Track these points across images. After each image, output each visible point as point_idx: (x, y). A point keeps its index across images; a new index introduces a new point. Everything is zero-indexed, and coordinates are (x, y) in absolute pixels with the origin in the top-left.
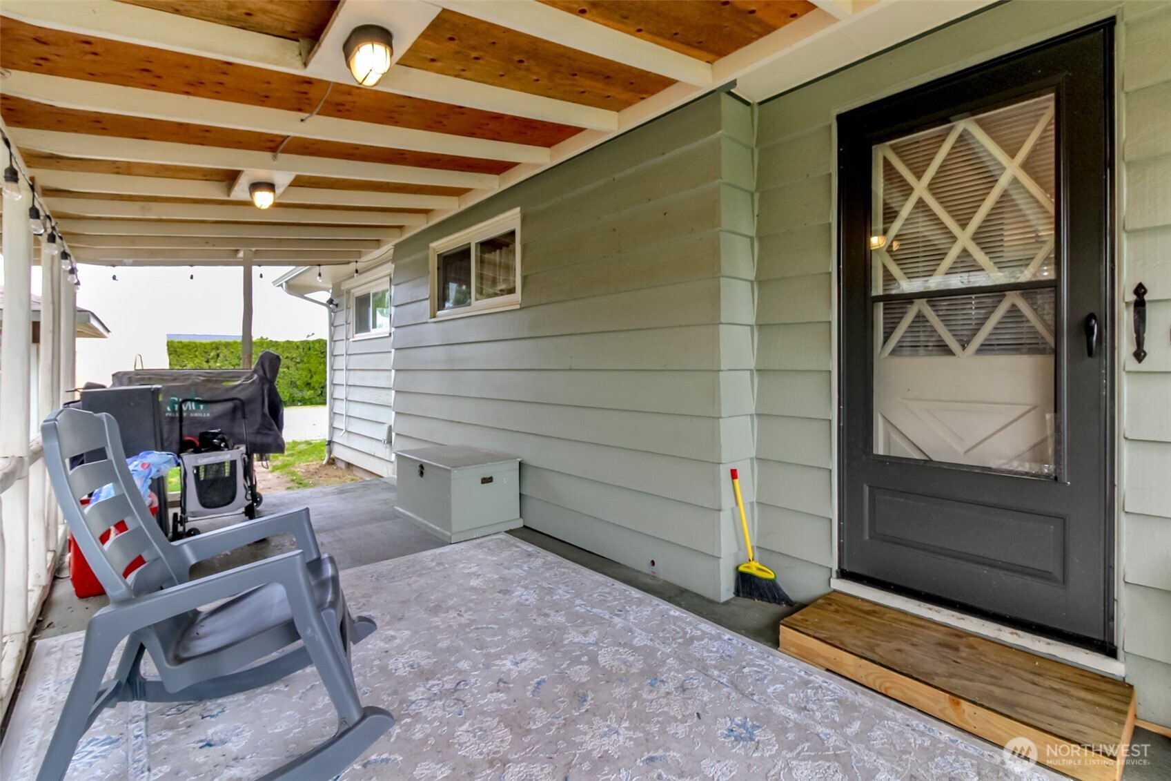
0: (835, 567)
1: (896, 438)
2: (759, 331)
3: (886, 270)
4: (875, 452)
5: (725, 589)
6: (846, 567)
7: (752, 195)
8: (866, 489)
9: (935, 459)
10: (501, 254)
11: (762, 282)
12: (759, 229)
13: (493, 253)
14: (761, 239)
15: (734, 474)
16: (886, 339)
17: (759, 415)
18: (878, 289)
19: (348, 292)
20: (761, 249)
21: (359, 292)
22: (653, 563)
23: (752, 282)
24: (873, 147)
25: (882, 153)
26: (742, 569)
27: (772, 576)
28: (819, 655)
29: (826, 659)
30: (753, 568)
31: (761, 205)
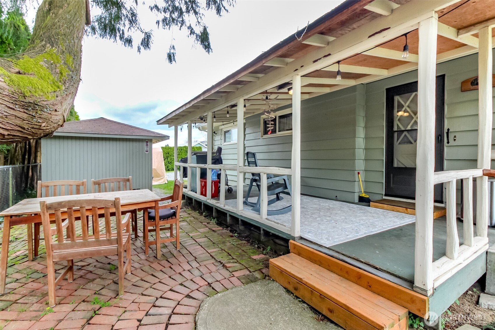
0: (384, 193)
1: (399, 163)
2: (365, 139)
3: (398, 125)
4: (394, 166)
5: (357, 200)
6: (386, 193)
7: (364, 106)
8: (392, 175)
9: (407, 167)
10: (287, 120)
11: (366, 127)
12: (366, 115)
13: (283, 119)
14: (366, 117)
15: (359, 173)
16: (397, 141)
17: (365, 160)
18: (395, 129)
19: (222, 130)
20: (366, 119)
21: (225, 130)
22: (336, 197)
23: (364, 127)
24: (394, 97)
25: (397, 98)
26: (360, 195)
27: (368, 197)
28: (379, 206)
29: (381, 207)
30: (363, 195)
31: (366, 109)
